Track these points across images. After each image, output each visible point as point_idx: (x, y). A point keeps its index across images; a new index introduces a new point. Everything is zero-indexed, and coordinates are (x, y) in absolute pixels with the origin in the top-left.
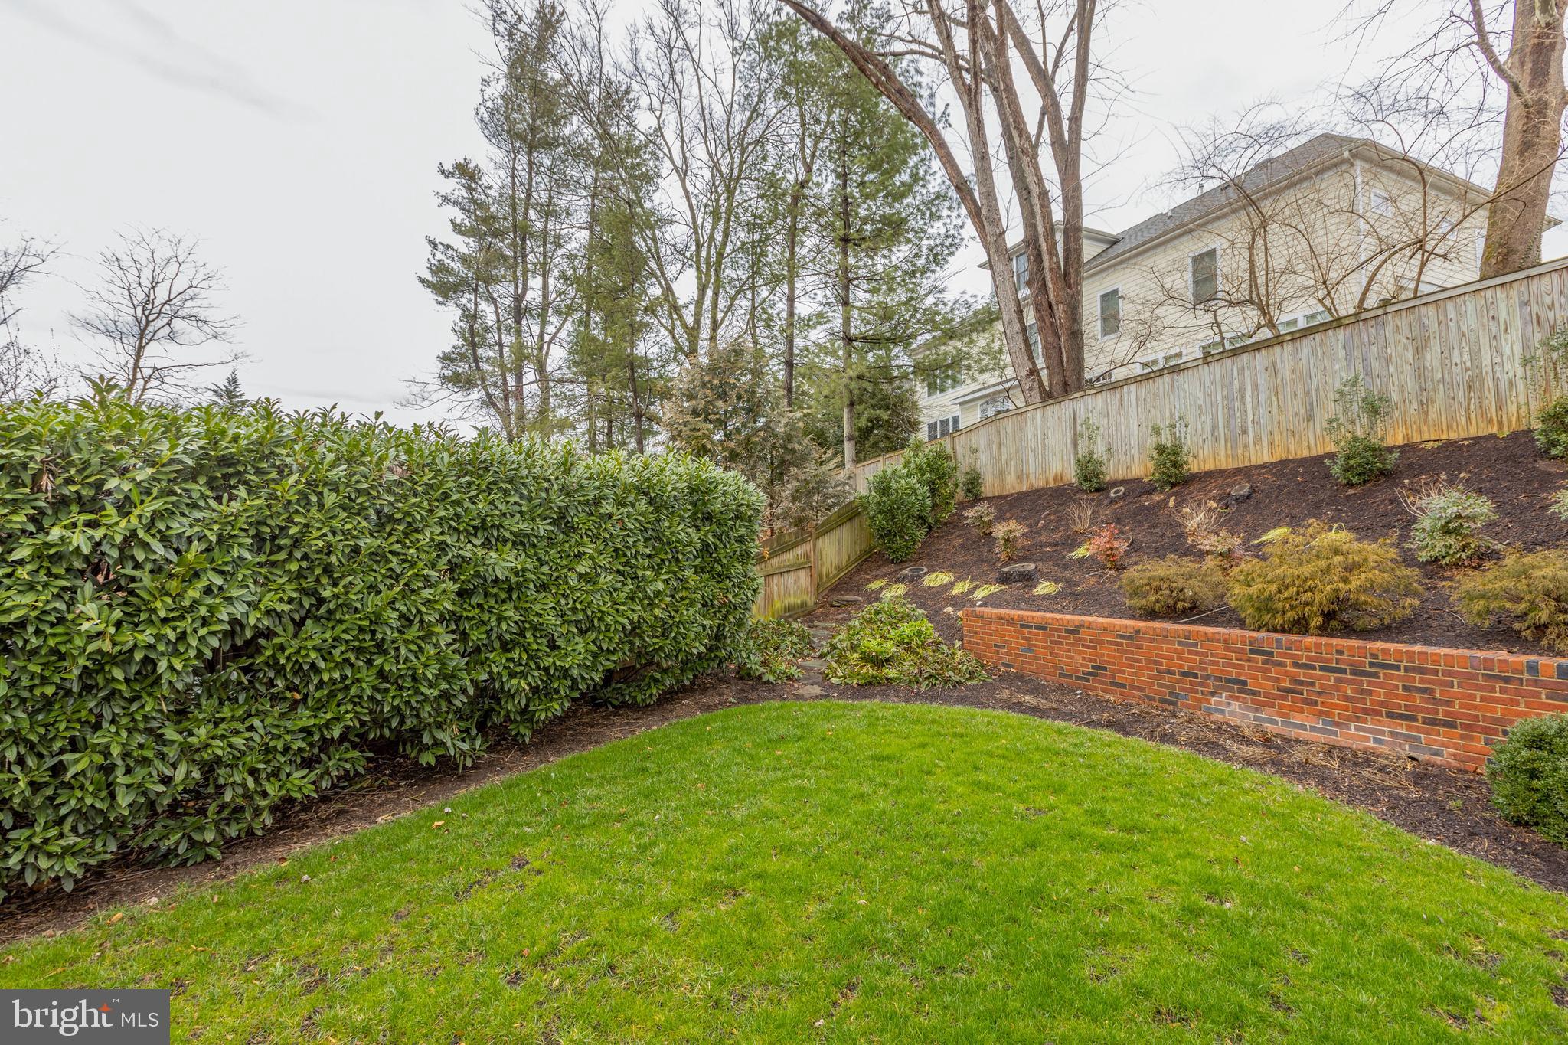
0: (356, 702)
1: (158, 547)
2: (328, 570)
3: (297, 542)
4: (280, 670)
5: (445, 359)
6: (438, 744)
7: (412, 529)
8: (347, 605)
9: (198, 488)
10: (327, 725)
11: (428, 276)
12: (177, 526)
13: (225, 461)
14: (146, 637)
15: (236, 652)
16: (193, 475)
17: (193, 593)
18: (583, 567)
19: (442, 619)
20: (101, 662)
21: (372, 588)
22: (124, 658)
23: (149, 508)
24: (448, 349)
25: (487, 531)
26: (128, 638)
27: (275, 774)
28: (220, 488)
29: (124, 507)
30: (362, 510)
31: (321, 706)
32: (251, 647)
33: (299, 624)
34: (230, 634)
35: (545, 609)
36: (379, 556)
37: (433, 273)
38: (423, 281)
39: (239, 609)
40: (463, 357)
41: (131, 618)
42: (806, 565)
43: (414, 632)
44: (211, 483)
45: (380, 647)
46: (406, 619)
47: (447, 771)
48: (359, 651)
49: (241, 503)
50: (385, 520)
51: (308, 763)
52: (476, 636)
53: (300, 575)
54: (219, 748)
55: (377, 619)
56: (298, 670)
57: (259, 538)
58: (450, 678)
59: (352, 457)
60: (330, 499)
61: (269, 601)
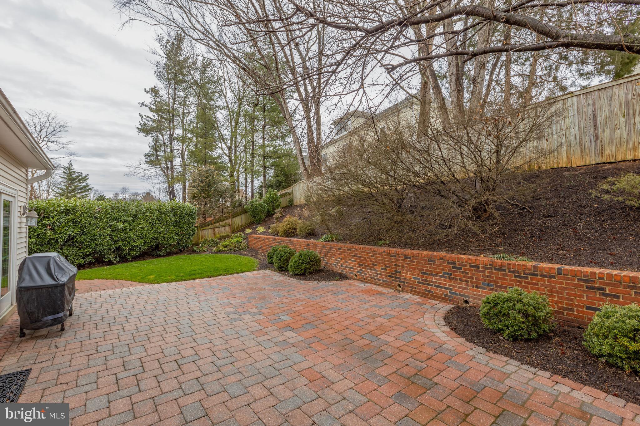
0: (91, 248)
1: (58, 224)
2: (85, 227)
3: (80, 222)
4: (77, 242)
5: (147, 155)
6: (108, 258)
7: (101, 220)
8: (89, 233)
9: (64, 214)
10: (86, 252)
11: (140, 127)
12: (61, 220)
13: (68, 210)
14: (57, 236)
15: (70, 240)
16: (62, 212)
17: (63, 230)
18: (141, 226)
19: (108, 235)
20: (51, 239)
21: (94, 230)
22: (53, 239)
23: (56, 218)
24: (147, 152)
25: (117, 219)
26: (54, 236)
27: (77, 259)
28: (67, 214)
29: (53, 218)
30: (91, 217)
31: (85, 249)
32: (73, 239)
33: (81, 236)
34: (69, 237)
35: (132, 234)
36: (95, 224)
37: (142, 126)
38: (138, 128)
39: (70, 233)
40: (153, 155)
41: (54, 234)
42: (229, 225)
43: (102, 237)
44: (66, 213)
45: (96, 239)
46: (100, 235)
47: (110, 263)
48: (91, 240)
49: (70, 216)
50: (96, 218)
51: (83, 258)
52: (115, 238)
53: (80, 227)
54: (68, 253)
55: (94, 235)
56: (81, 243)
57: (73, 222)
58: (111, 245)
59: (89, 208)
60: (85, 215)
61: (75, 231)
